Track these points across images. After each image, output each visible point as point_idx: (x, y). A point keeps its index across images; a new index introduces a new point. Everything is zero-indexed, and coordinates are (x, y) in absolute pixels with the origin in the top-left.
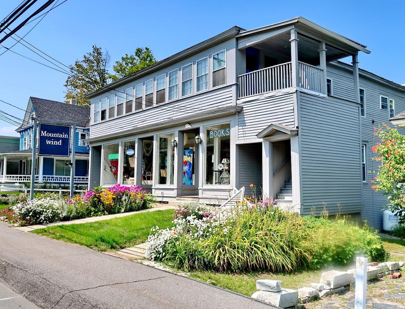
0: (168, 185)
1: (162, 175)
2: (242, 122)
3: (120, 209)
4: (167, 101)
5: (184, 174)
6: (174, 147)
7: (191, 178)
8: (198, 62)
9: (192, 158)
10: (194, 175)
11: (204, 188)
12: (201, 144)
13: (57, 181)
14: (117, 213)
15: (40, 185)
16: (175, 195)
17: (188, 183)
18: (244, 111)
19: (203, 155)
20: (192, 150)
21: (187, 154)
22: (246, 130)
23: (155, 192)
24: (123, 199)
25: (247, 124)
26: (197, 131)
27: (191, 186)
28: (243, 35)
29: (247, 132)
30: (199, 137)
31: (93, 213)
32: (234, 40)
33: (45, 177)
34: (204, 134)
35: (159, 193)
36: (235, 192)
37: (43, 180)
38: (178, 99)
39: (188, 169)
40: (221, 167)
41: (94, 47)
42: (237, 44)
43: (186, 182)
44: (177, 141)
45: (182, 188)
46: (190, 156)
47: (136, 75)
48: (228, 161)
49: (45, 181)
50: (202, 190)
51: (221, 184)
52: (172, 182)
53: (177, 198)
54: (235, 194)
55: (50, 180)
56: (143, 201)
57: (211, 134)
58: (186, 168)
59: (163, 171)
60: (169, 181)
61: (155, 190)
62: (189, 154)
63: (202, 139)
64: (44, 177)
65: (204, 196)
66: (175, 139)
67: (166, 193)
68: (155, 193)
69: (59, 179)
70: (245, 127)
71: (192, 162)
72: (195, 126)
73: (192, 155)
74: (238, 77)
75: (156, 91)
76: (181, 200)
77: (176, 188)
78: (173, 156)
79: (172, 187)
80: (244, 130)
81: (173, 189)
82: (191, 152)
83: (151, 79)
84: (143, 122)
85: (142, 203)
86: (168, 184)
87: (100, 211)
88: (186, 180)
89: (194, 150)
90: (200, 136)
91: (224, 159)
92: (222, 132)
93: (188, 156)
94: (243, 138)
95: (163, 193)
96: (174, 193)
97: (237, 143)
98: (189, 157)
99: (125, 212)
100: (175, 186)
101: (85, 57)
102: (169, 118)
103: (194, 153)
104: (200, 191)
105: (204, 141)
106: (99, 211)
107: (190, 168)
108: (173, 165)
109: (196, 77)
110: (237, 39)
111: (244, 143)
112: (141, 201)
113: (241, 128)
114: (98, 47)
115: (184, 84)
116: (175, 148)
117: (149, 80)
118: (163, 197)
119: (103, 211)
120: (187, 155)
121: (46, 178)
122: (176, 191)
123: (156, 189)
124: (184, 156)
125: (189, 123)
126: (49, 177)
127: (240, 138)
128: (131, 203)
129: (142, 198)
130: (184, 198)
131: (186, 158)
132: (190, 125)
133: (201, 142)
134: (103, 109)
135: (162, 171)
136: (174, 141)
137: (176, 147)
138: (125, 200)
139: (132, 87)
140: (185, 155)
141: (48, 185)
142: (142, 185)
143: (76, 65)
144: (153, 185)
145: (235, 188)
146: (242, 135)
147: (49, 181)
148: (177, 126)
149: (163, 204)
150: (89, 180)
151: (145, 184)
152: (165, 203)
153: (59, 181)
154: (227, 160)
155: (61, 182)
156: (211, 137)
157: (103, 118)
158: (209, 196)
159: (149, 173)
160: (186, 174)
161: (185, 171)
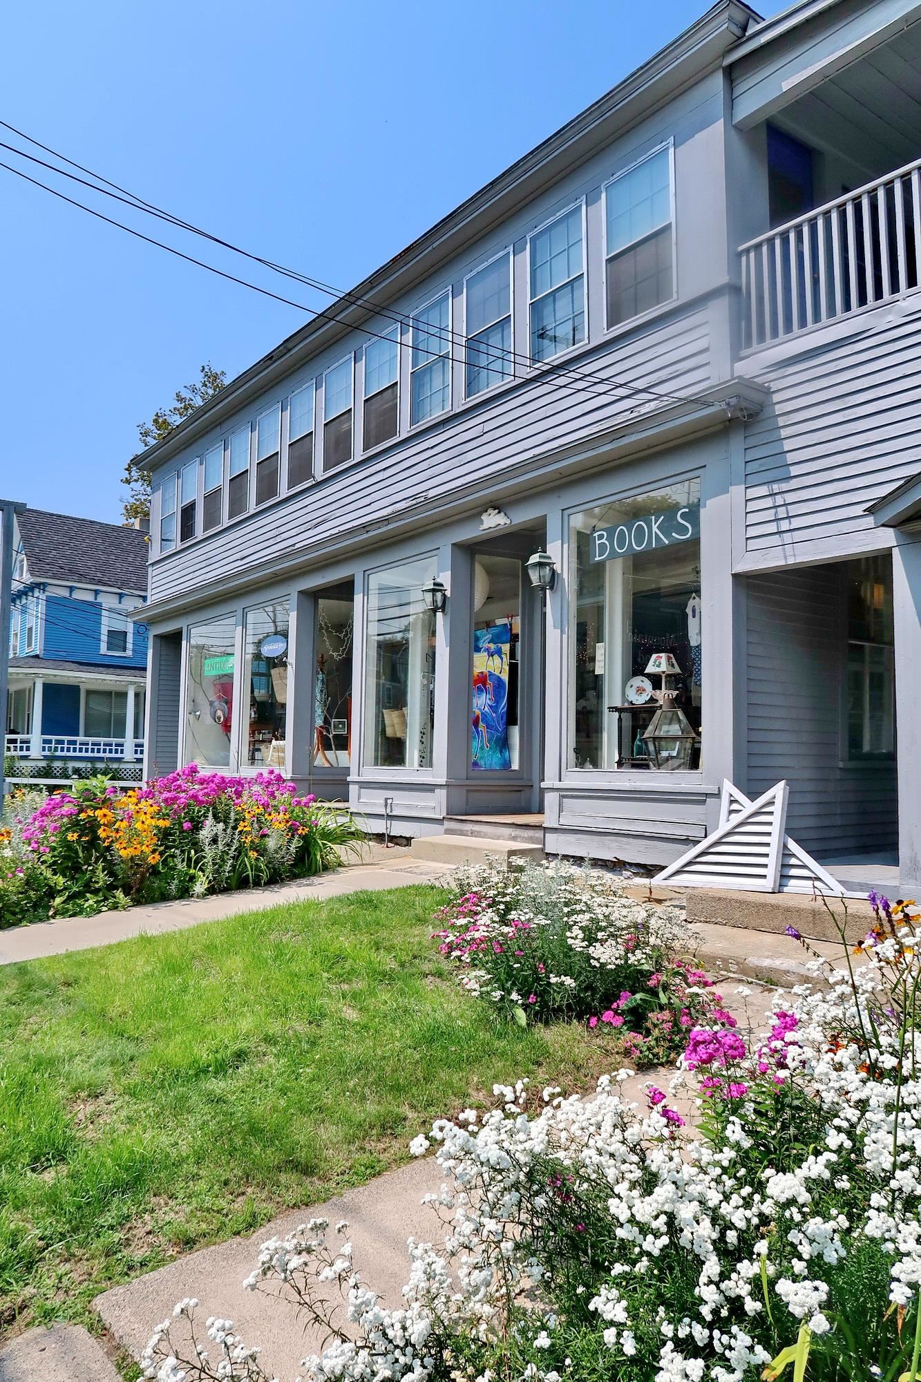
0: (410, 771)
1: (389, 732)
2: (770, 463)
3: (192, 878)
4: (405, 430)
5: (476, 723)
6: (434, 611)
7: (503, 743)
8: (533, 240)
9: (506, 659)
10: (515, 732)
11: (566, 784)
12: (552, 588)
13: (83, 754)
14: (175, 898)
15: (33, 764)
16: (438, 810)
17: (491, 759)
18: (779, 409)
19: (565, 636)
20: (508, 628)
21: (486, 645)
22: (790, 498)
23: (359, 799)
24: (205, 834)
25: (794, 471)
26: (533, 538)
27: (506, 774)
28: (764, 39)
29: (793, 510)
30: (545, 557)
31: (63, 899)
32: (718, 80)
33: (49, 742)
34: (566, 546)
35: (373, 801)
36: (735, 806)
37: (44, 749)
38: (452, 413)
39: (491, 706)
40: (640, 690)
41: (206, 370)
42: (731, 102)
43: (482, 758)
44: (447, 587)
45: (468, 782)
46: (499, 652)
47: (290, 350)
48: (673, 666)
49: (47, 753)
50: (556, 794)
51: (647, 767)
52: (426, 760)
53: (447, 824)
54: (736, 819)
55: (62, 750)
56: (296, 843)
57: (597, 542)
58: (482, 702)
59: (395, 714)
60: (416, 755)
61: (361, 788)
62: (492, 646)
63: (557, 567)
64: (45, 741)
65: (567, 820)
66: (438, 580)
67: (404, 803)
68: (361, 801)
69: (90, 747)
70: (785, 486)
71: (505, 677)
72: (523, 516)
73: (506, 648)
74: (740, 255)
75: (364, 399)
76: (462, 833)
77: (442, 780)
78: (431, 657)
79: (426, 777)
80: (779, 500)
81: (429, 788)
82: (504, 638)
83: (345, 359)
84: (316, 526)
85: (293, 849)
86: (412, 765)
87: (95, 892)
88: (482, 749)
89: (517, 629)
90: (548, 553)
91: (654, 656)
92: (655, 528)
93: (491, 655)
94: (776, 540)
95: (389, 801)
96: (436, 803)
97: (740, 568)
98: (496, 657)
99: (211, 891)
100: (438, 774)
101: (180, 399)
102: (414, 497)
103: (514, 638)
104: (551, 799)
105: (565, 576)
106: (88, 888)
107: (497, 700)
108: (432, 692)
109: (529, 302)
110: (732, 73)
111: (782, 563)
112: (290, 841)
113: (763, 490)
114: (217, 369)
115: (473, 344)
116: (439, 615)
117: (337, 364)
118: (391, 817)
119: (111, 887)
120: (487, 650)
121: (53, 745)
122: (442, 794)
123: (364, 785)
124: (476, 655)
125: (498, 506)
126: (62, 742)
127: (753, 544)
128: (240, 851)
129: (293, 830)
130: (477, 828)
131: (483, 663)
132: (502, 514)
133: (553, 580)
134: (187, 502)
135: (391, 717)
136: (435, 584)
137: (443, 611)
138: (214, 841)
139: (276, 406)
140: (478, 650)
141: (57, 764)
142: (313, 769)
143: (156, 421)
144: (354, 770)
145: (729, 788)
146: (772, 528)
147: (59, 753)
148: (446, 526)
149: (390, 845)
150: (146, 749)
151: (327, 765)
152: (400, 841)
153: (90, 754)
154: (669, 658)
155: (96, 755)
156: (597, 559)
157: (187, 530)
158: (590, 820)
159: (340, 723)
160: (481, 726)
161: (477, 712)
